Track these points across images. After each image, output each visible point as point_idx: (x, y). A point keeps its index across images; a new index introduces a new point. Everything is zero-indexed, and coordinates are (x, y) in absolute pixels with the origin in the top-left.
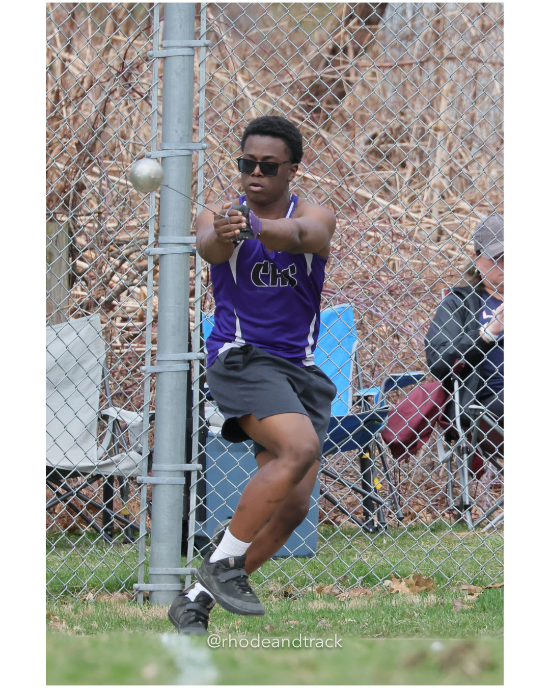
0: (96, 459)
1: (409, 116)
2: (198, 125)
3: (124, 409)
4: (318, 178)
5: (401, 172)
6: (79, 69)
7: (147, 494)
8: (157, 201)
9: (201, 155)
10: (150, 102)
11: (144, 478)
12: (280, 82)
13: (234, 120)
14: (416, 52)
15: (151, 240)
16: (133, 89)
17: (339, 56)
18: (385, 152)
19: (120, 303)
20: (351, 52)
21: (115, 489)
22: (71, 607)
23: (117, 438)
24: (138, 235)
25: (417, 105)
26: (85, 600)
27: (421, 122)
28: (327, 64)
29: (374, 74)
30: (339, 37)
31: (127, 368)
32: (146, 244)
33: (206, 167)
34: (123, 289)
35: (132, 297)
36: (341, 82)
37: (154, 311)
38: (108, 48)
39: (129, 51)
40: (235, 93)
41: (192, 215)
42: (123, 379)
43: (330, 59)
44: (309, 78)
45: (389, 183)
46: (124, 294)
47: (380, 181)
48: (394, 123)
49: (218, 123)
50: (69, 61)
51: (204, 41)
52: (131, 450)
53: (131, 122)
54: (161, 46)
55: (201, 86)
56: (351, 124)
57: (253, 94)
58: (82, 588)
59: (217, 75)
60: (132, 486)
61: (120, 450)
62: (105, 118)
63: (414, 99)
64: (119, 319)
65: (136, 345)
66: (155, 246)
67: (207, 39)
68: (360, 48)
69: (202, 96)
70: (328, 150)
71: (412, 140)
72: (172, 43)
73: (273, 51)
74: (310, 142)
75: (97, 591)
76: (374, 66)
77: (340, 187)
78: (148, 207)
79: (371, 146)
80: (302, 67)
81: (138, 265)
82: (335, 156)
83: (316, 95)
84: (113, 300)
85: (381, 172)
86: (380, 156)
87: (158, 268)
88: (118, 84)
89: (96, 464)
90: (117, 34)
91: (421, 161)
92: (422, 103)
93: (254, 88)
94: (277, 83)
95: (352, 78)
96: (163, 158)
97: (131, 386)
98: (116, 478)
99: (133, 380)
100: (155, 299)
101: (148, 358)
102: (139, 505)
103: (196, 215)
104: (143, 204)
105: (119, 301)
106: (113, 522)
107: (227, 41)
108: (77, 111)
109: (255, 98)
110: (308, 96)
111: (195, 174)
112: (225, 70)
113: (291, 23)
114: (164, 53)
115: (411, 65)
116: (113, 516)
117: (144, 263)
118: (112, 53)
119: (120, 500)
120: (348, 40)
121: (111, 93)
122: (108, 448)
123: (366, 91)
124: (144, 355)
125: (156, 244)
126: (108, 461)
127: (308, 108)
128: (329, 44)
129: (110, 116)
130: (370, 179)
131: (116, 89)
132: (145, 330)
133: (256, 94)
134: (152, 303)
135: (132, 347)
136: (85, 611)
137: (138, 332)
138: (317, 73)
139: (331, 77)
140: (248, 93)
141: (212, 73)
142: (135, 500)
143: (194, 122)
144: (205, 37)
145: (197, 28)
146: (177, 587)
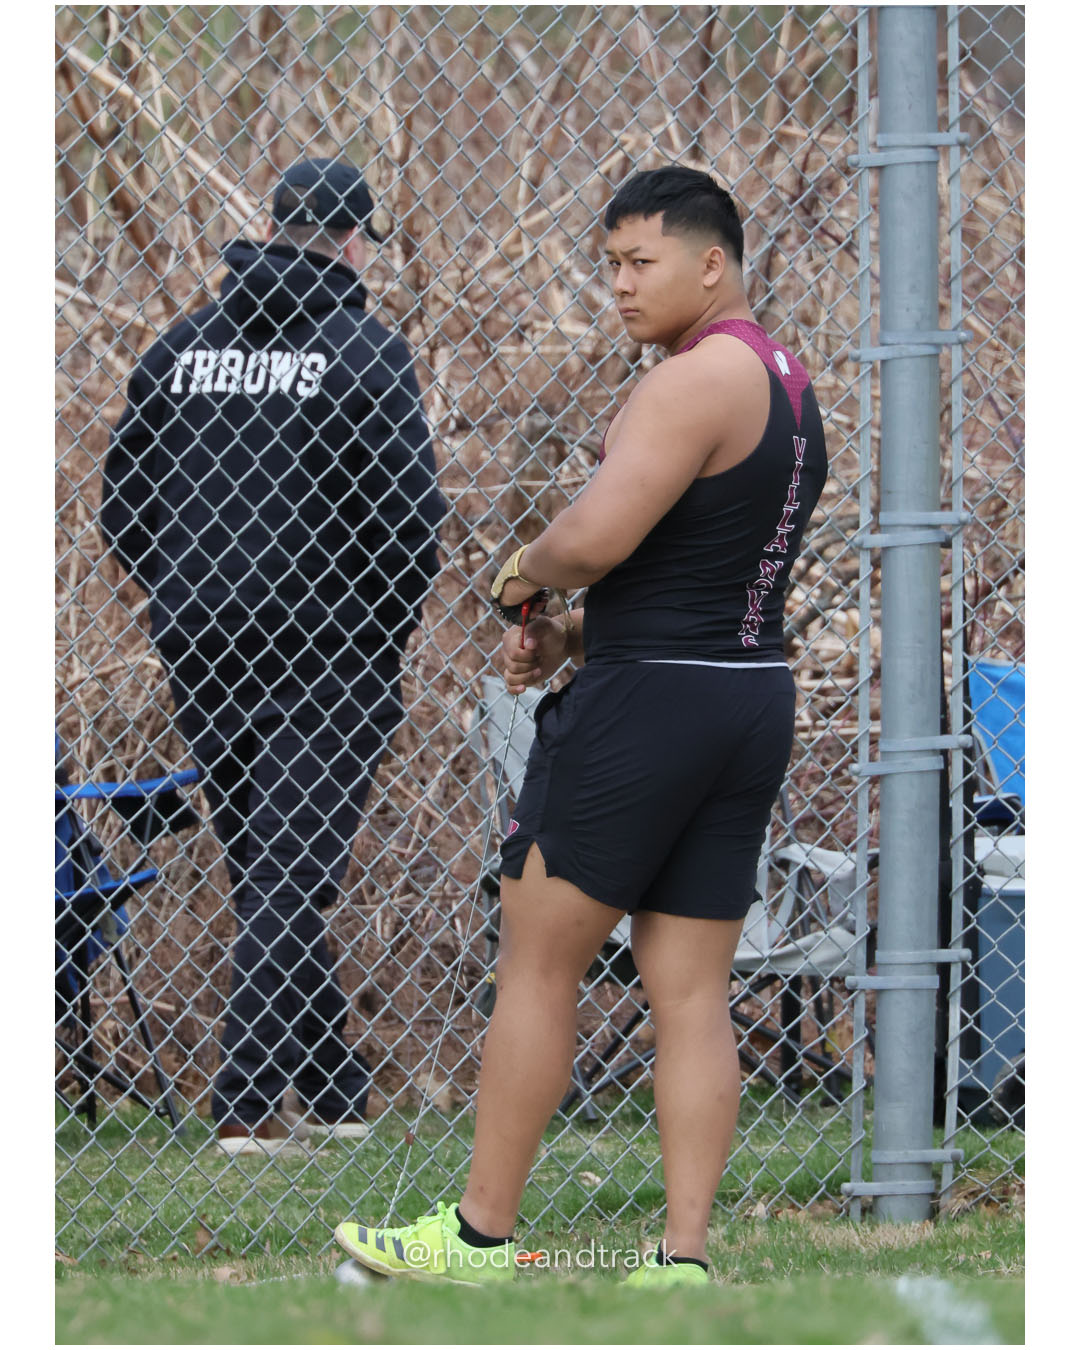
0: (766, 946)
2: (949, 296)
3: (821, 845)
7: (867, 1010)
8: (876, 444)
9: (957, 354)
10: (856, 253)
11: (861, 980)
15: (866, 519)
16: (822, 230)
19: (808, 643)
21: (804, 1002)
22: (722, 1230)
23: (807, 903)
24: (840, 511)
26: (748, 1217)
31: (824, 769)
32: (856, 526)
33: (968, 377)
34: (813, 615)
35: (830, 630)
37: (874, 656)
38: (772, 151)
39: (813, 156)
40: (1019, 236)
41: (943, 470)
42: (816, 790)
46: (815, 626)
49: (987, 292)
51: (956, 134)
52: (833, 926)
53: (821, 292)
54: (874, 145)
55: (954, 220)
58: (741, 1195)
59: (984, 200)
60: (836, 995)
61: (813, 926)
62: (770, 285)
64: (806, 674)
65: (839, 723)
66: (872, 532)
67: (963, 129)
69: (954, 243)
72: (893, 138)
75: (770, 1198)
78: (857, 455)
81: (842, 568)
84: (794, 636)
87: (879, 574)
88: (792, 221)
89: (767, 953)
90: (788, 123)
96: (883, 362)
97: (832, 803)
98: (805, 981)
99: (836, 792)
100: (876, 634)
101: (864, 749)
102: (851, 1031)
103: (951, 471)
104: (847, 450)
105: (805, 638)
106: (801, 1066)
107: (1000, 134)
111: (946, 391)
112: (998, 191)
114: (879, 159)
116: (800, 1053)
117: (852, 564)
118: (779, 160)
119: (813, 1022)
122: (789, 924)
124: (856, 742)
125: (876, 528)
126: (790, 947)
129: (779, 281)
131: (788, 231)
132: (856, 693)
134: (868, 642)
135: (833, 727)
136: (749, 1238)
137: (841, 699)
141: (974, 196)
142: (842, 1022)
143: (942, 292)
144: (958, 126)
145: (941, 109)
146: (925, 1185)
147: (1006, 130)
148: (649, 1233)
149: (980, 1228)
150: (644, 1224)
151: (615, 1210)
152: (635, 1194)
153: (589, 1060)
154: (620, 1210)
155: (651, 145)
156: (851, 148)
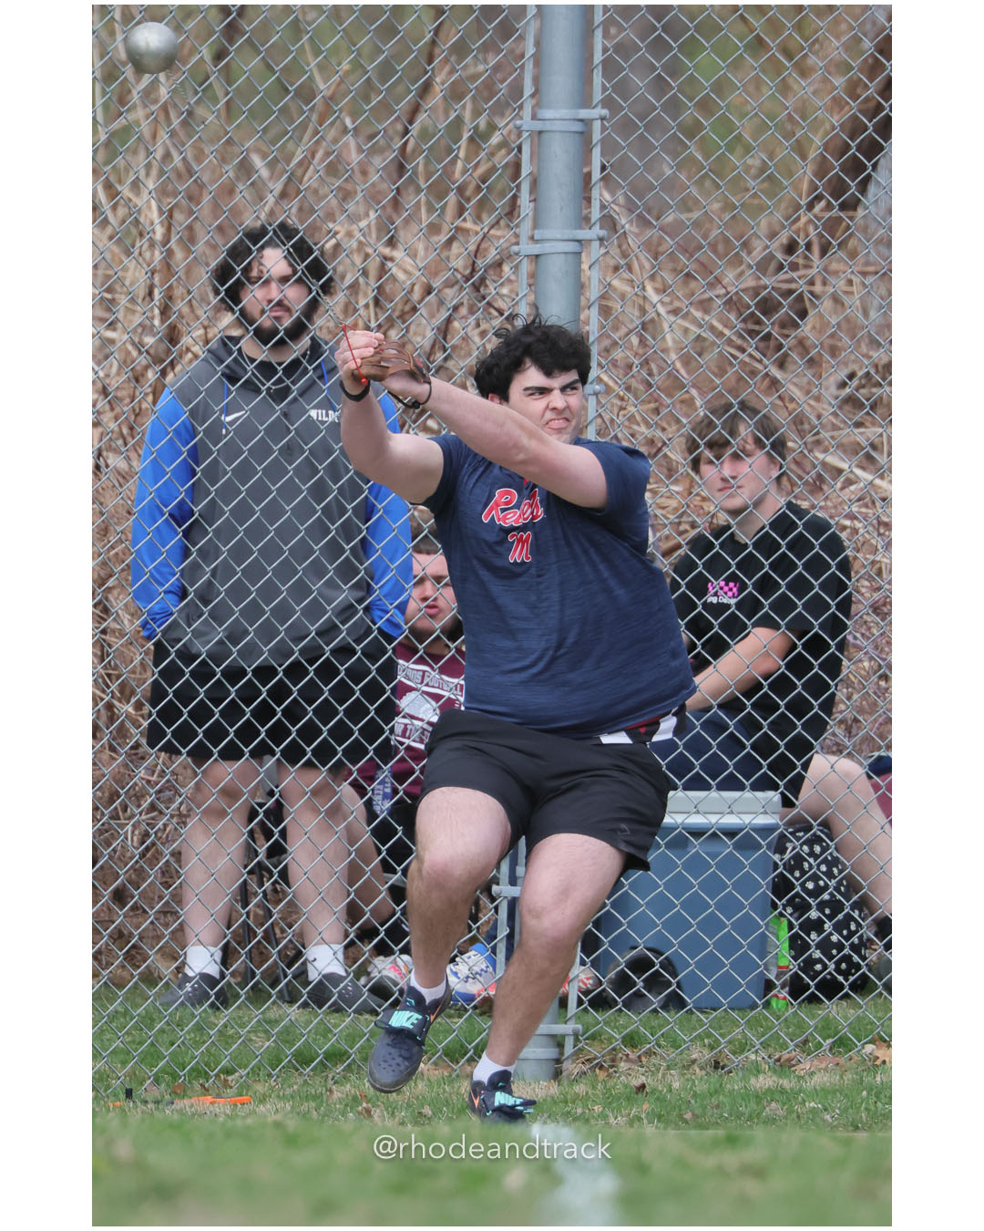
6: (406, 271)
7: (509, 913)
11: (504, 889)
12: (710, 294)
13: (641, 351)
16: (489, 304)
17: (798, 256)
18: (867, 400)
20: (816, 249)
28: (781, 267)
29: (850, 282)
30: (799, 230)
33: (600, 421)
38: (451, 241)
39: (483, 246)
40: (643, 311)
43: (786, 261)
44: (754, 288)
45: (873, 446)
47: (859, 444)
49: (618, 354)
50: (392, 259)
51: (597, 231)
54: (532, 238)
55: (593, 299)
56: (817, 359)
57: (669, 312)
59: (616, 283)
60: (484, 900)
62: (447, 346)
67: (600, 229)
68: (830, 244)
69: (592, 315)
70: (780, 397)
72: (547, 233)
73: (700, 247)
74: (755, 384)
75: (430, 1059)
76: (852, 272)
77: (801, 452)
79: (848, 390)
80: (742, 273)
82: (791, 406)
83: (765, 313)
85: (862, 430)
86: (862, 406)
88: (466, 295)
90: (465, 220)
93: (671, 303)
94: (706, 296)
95: (818, 288)
107: (630, 231)
108: (404, 335)
109: (672, 318)
110: (753, 314)
112: (626, 275)
113: (729, 206)
114: (536, 249)
118: (455, 246)
120: (812, 233)
121: (456, 308)
123: (839, 307)
127: (752, 333)
128: (783, 238)
129: (454, 343)
130: (845, 441)
131: (462, 304)
133: (675, 312)
136: (413, 1090)
138: (765, 281)
139: (785, 286)
140: (662, 310)
141: (608, 280)
142: (489, 921)
144: (598, 226)
145: (585, 212)
146: (551, 1053)
147: (635, 229)
148: (335, 1083)
149: (594, 1088)
150: (330, 1076)
151: (308, 1063)
152: (324, 1053)
153: (291, 946)
154: (313, 1065)
155: (358, 235)
156: (514, 240)
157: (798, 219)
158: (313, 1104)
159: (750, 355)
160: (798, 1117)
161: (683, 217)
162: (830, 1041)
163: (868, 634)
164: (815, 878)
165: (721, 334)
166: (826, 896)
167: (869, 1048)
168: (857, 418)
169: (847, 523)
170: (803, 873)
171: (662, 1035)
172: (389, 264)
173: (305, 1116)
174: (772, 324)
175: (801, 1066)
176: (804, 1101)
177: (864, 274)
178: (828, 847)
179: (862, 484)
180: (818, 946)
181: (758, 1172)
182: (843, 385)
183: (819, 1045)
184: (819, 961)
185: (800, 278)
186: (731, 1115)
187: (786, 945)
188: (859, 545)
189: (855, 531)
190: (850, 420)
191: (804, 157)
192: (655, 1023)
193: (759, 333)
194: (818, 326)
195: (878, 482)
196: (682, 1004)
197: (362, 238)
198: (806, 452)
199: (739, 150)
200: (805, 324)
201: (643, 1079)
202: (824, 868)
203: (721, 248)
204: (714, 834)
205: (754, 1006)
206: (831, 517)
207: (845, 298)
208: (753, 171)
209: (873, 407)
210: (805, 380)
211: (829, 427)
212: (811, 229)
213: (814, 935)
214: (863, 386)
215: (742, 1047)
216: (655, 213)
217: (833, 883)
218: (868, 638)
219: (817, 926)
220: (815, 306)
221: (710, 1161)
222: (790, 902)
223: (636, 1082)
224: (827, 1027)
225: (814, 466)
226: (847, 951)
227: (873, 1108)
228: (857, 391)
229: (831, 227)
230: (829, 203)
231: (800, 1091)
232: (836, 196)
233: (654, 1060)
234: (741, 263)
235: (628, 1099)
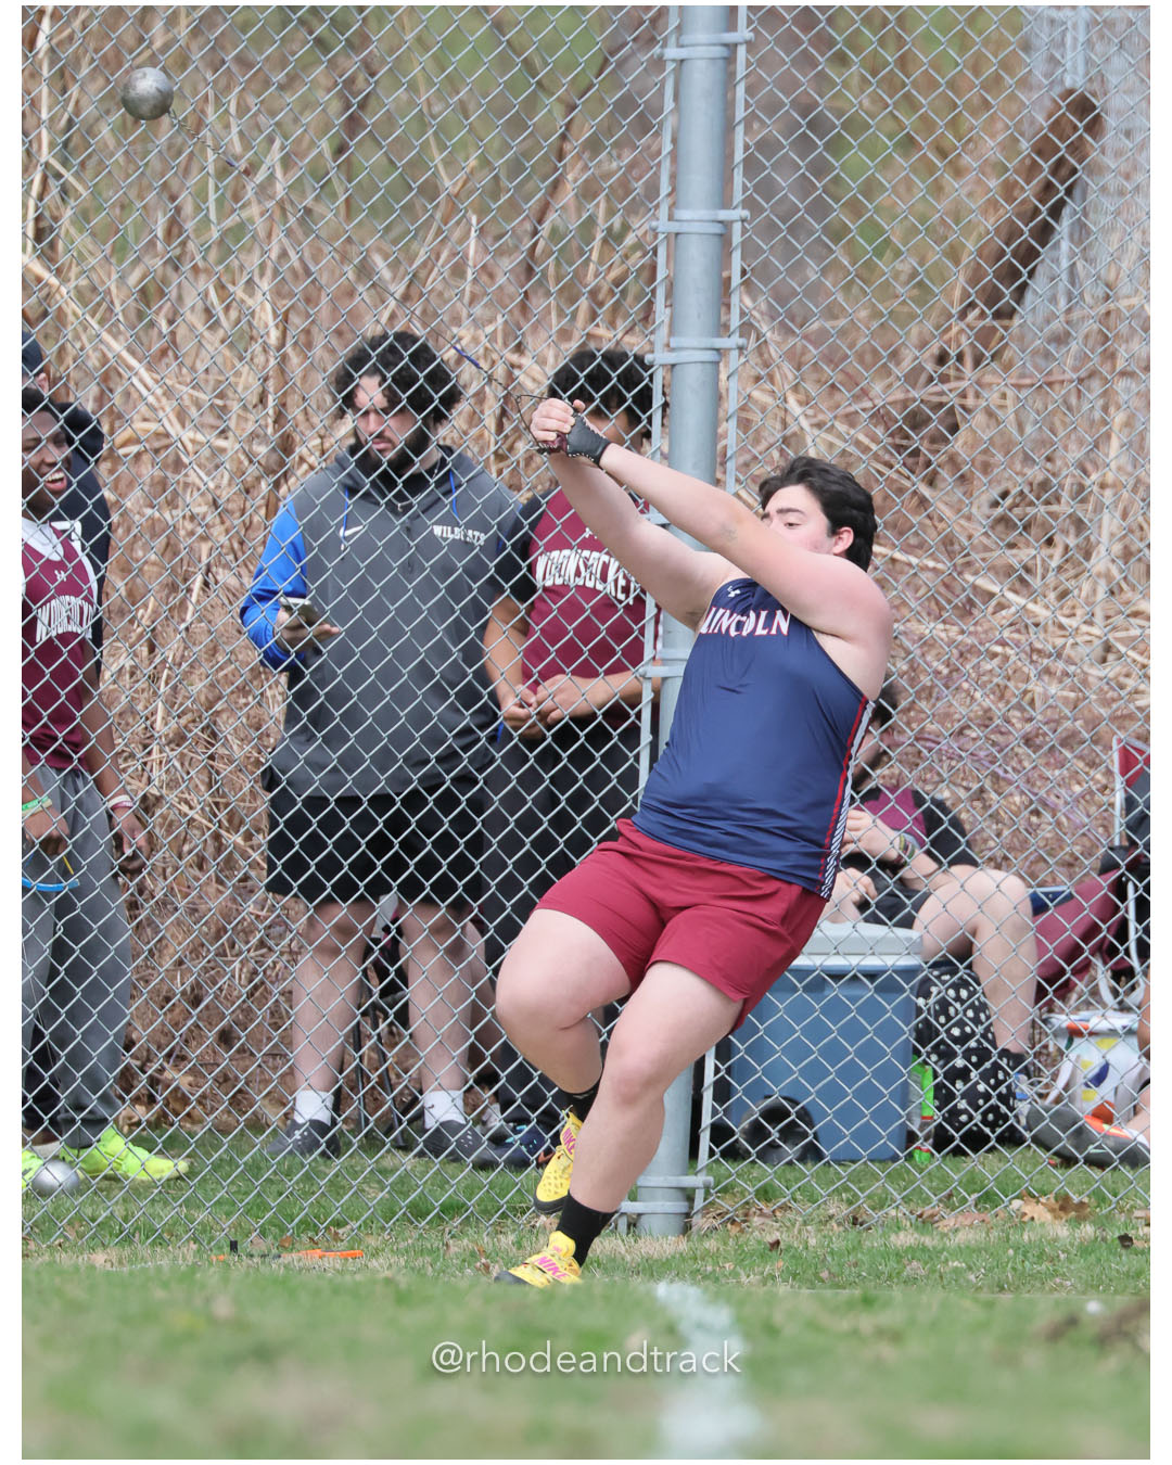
1: (1059, 463)
2: (725, 473)
4: (914, 560)
5: (1046, 552)
6: (534, 380)
12: (856, 407)
14: (1070, 361)
17: (948, 368)
18: (1020, 520)
20: (969, 360)
25: (1073, 446)
26: (533, 1227)
27: (1078, 472)
28: (931, 379)
29: (1004, 396)
30: (950, 340)
36: (953, 407)
40: (785, 425)
43: (935, 372)
44: (902, 401)
45: (1028, 570)
47: (1011, 566)
48: (1036, 473)
49: (756, 470)
50: (519, 367)
51: (736, 340)
54: (667, 346)
55: (731, 411)
56: (968, 475)
57: (812, 426)
59: (756, 394)
63: (1068, 436)
67: (741, 336)
68: (983, 355)
69: (730, 428)
70: (929, 517)
71: (1063, 501)
72: (684, 342)
73: (847, 357)
74: (903, 502)
76: (1006, 385)
77: (951, 574)
79: (1000, 510)
80: (890, 386)
82: (940, 526)
83: (913, 428)
85: (1015, 551)
86: (1014, 526)
90: (597, 325)
91: (1077, 536)
92: (1081, 442)
93: (815, 416)
94: (852, 409)
95: (970, 402)
107: (772, 340)
109: (816, 432)
110: (900, 428)
112: (768, 386)
113: (877, 314)
114: (671, 358)
115: (1062, 382)
120: (965, 342)
123: (993, 421)
127: (900, 448)
128: (934, 348)
130: (999, 562)
133: (819, 426)
138: (914, 394)
139: (936, 399)
140: (805, 424)
141: (748, 391)
143: (719, 468)
144: (737, 333)
145: (723, 319)
146: (682, 1207)
147: (777, 338)
148: (452, 1237)
149: (725, 1244)
150: (447, 1230)
151: (424, 1218)
152: (441, 1205)
154: (429, 1218)
155: (484, 341)
156: (647, 348)
157: (949, 328)
158: (428, 1259)
159: (898, 472)
160: (941, 1277)
161: (828, 325)
162: (976, 1196)
163: (1019, 767)
164: (961, 1024)
165: (866, 449)
166: (972, 1044)
167: (1017, 1203)
168: (1010, 539)
169: (998, 649)
170: (949, 1018)
171: (799, 1188)
172: (516, 372)
173: (420, 1272)
174: (922, 438)
175: (945, 1222)
176: (947, 1260)
177: (1019, 387)
178: (975, 992)
179: (1013, 610)
180: (963, 1096)
181: (895, 1337)
182: (995, 504)
183: (964, 1200)
184: (965, 1111)
185: (950, 391)
186: (869, 1274)
187: (931, 1094)
188: (1010, 672)
189: (1006, 658)
190: (1002, 540)
191: (957, 262)
192: (790, 1176)
193: (906, 448)
194: (970, 442)
195: (1031, 606)
196: (819, 1156)
197: (488, 345)
198: (955, 574)
199: (888, 254)
200: (956, 439)
201: (776, 1236)
202: (970, 1013)
203: (868, 358)
204: (855, 977)
205: (895, 1158)
206: (981, 643)
207: (999, 412)
208: (903, 277)
209: (1026, 528)
210: (955, 499)
211: (981, 548)
212: (963, 339)
213: (959, 1084)
214: (1017, 506)
215: (880, 1204)
216: (799, 320)
217: (980, 1030)
218: (1019, 772)
219: (963, 1074)
220: (967, 421)
221: (845, 1325)
222: (935, 1049)
223: (770, 1239)
224: (972, 1182)
225: (964, 590)
226: (994, 1101)
227: (1019, 1267)
228: (1010, 510)
229: (985, 336)
230: (983, 312)
231: (943, 1249)
232: (990, 305)
233: (789, 1215)
234: (889, 373)
235: (762, 1256)
